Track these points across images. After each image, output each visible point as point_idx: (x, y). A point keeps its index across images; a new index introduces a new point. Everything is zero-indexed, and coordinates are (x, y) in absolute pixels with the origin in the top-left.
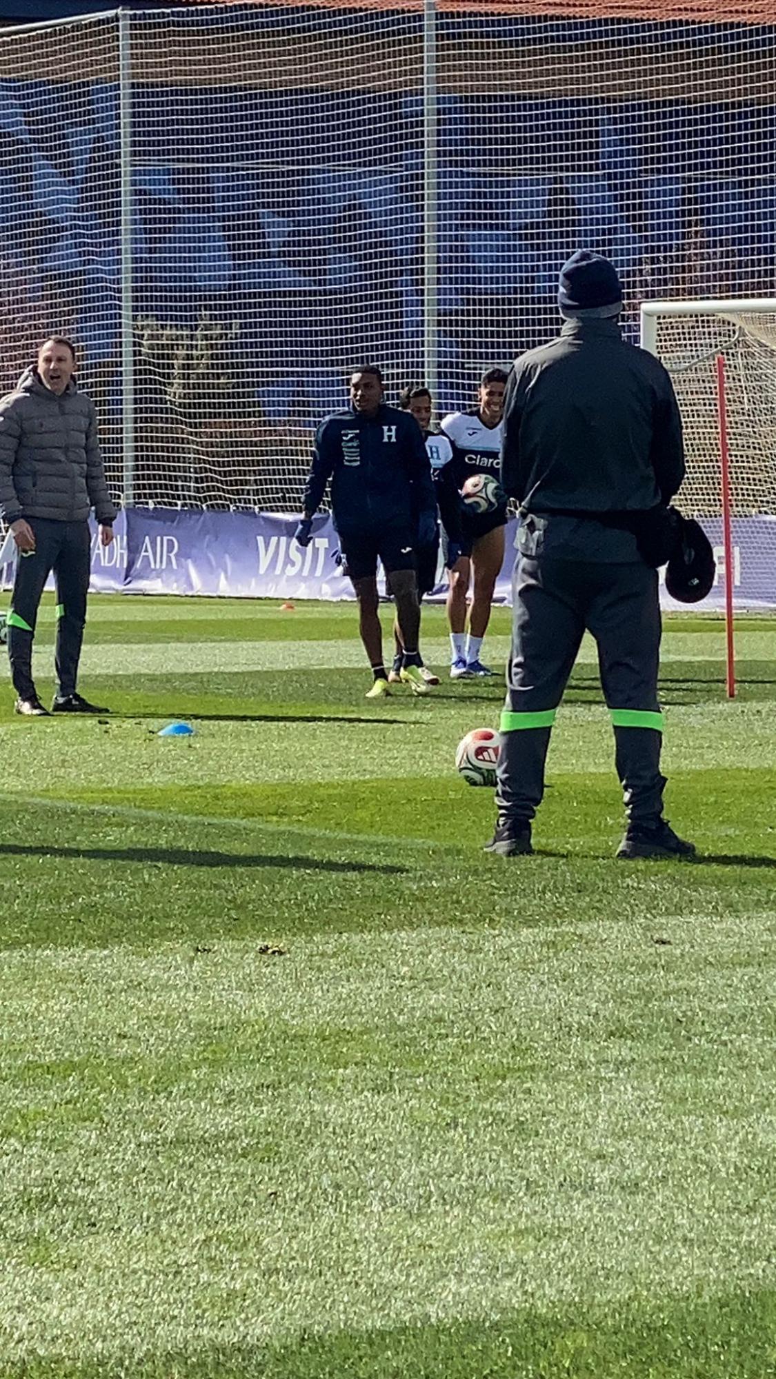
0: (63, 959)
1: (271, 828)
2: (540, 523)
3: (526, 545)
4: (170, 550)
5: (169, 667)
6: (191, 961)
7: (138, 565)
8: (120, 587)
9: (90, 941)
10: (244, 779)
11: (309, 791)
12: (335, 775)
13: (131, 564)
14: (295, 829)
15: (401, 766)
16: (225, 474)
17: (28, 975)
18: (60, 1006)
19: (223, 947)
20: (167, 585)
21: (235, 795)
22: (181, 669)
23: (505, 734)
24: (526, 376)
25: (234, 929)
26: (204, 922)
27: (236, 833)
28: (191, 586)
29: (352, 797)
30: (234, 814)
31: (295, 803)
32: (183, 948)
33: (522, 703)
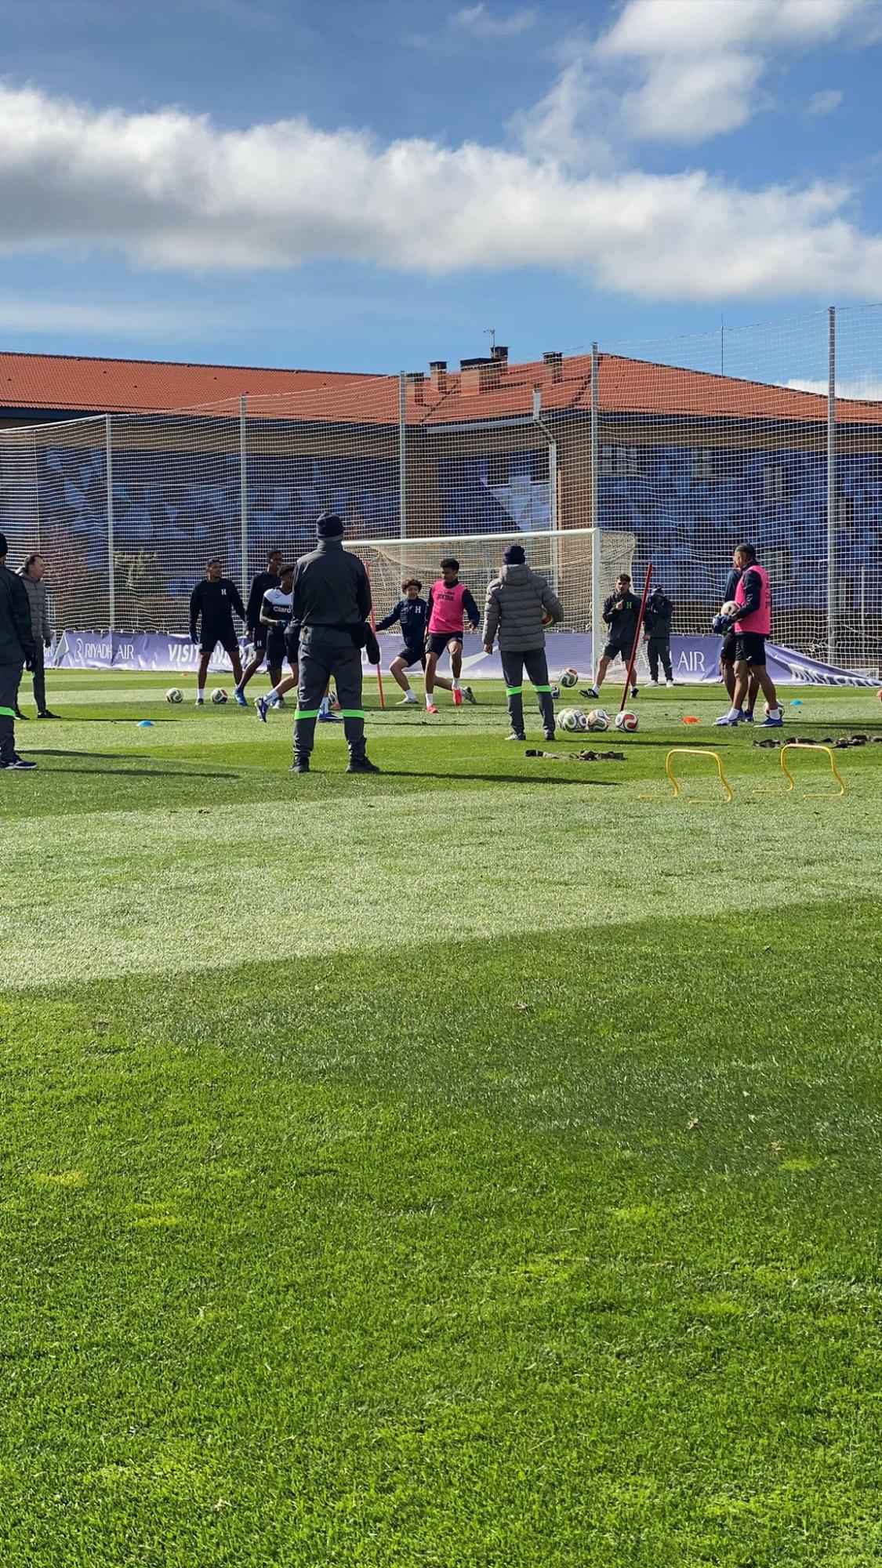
0: (114, 816)
1: (196, 763)
2: (310, 629)
3: (304, 640)
4: (130, 650)
5: (137, 699)
6: (170, 816)
7: (117, 657)
8: (109, 667)
9: (125, 809)
10: (179, 743)
11: (209, 748)
12: (218, 741)
13: (113, 657)
14: (205, 763)
15: (247, 737)
16: (154, 617)
17: (100, 823)
18: (117, 834)
19: (182, 810)
20: (129, 666)
21: (176, 750)
22: (142, 700)
23: (297, 720)
24: (302, 567)
25: (185, 803)
26: (172, 801)
27: (180, 765)
28: (139, 665)
29: (228, 750)
30: (178, 757)
31: (204, 753)
32: (165, 812)
33: (304, 707)
